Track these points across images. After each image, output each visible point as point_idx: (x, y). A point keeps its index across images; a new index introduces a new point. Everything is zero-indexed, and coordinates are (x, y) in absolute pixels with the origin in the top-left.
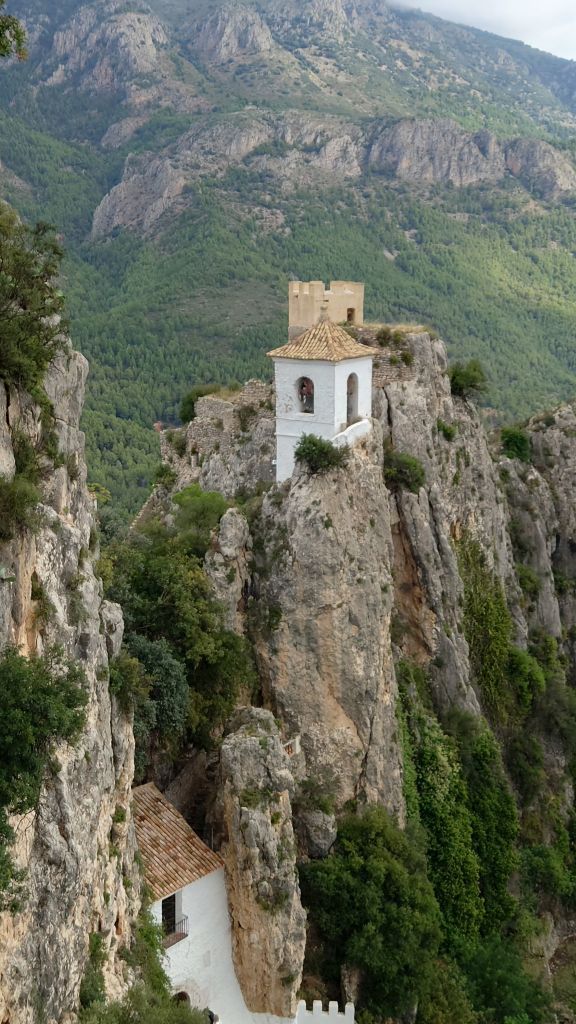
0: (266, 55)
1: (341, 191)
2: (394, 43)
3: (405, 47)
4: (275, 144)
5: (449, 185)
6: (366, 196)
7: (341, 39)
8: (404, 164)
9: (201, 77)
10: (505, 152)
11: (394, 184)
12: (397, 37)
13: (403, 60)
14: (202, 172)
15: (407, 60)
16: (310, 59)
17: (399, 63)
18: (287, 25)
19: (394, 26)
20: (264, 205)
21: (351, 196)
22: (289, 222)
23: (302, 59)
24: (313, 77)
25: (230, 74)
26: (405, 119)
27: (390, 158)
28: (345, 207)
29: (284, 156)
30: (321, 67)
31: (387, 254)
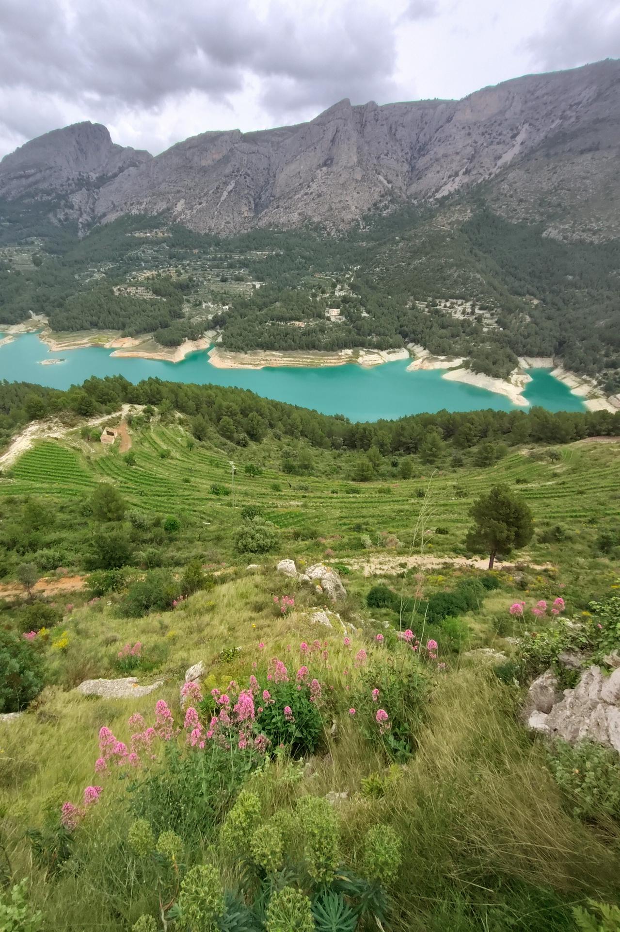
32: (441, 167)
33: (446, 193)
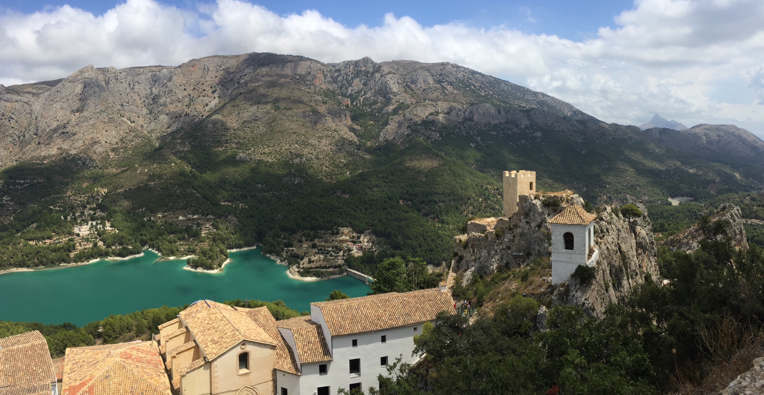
0: (431, 85)
1: (456, 125)
2: (470, 81)
3: (474, 82)
4: (436, 112)
5: (490, 123)
6: (465, 127)
7: (454, 80)
8: (475, 117)
9: (412, 92)
10: (506, 113)
11: (472, 123)
12: (471, 80)
14: (413, 121)
15: (475, 86)
16: (445, 86)
17: (472, 87)
18: (438, 76)
19: (470, 76)
20: (433, 131)
21: (460, 127)
22: (441, 136)
23: (443, 86)
24: (446, 91)
25: (421, 91)
26: (475, 103)
27: (472, 116)
28: (458, 131)
29: (438, 115)
30: (449, 89)
31: (472, 145)
33: (175, 129)
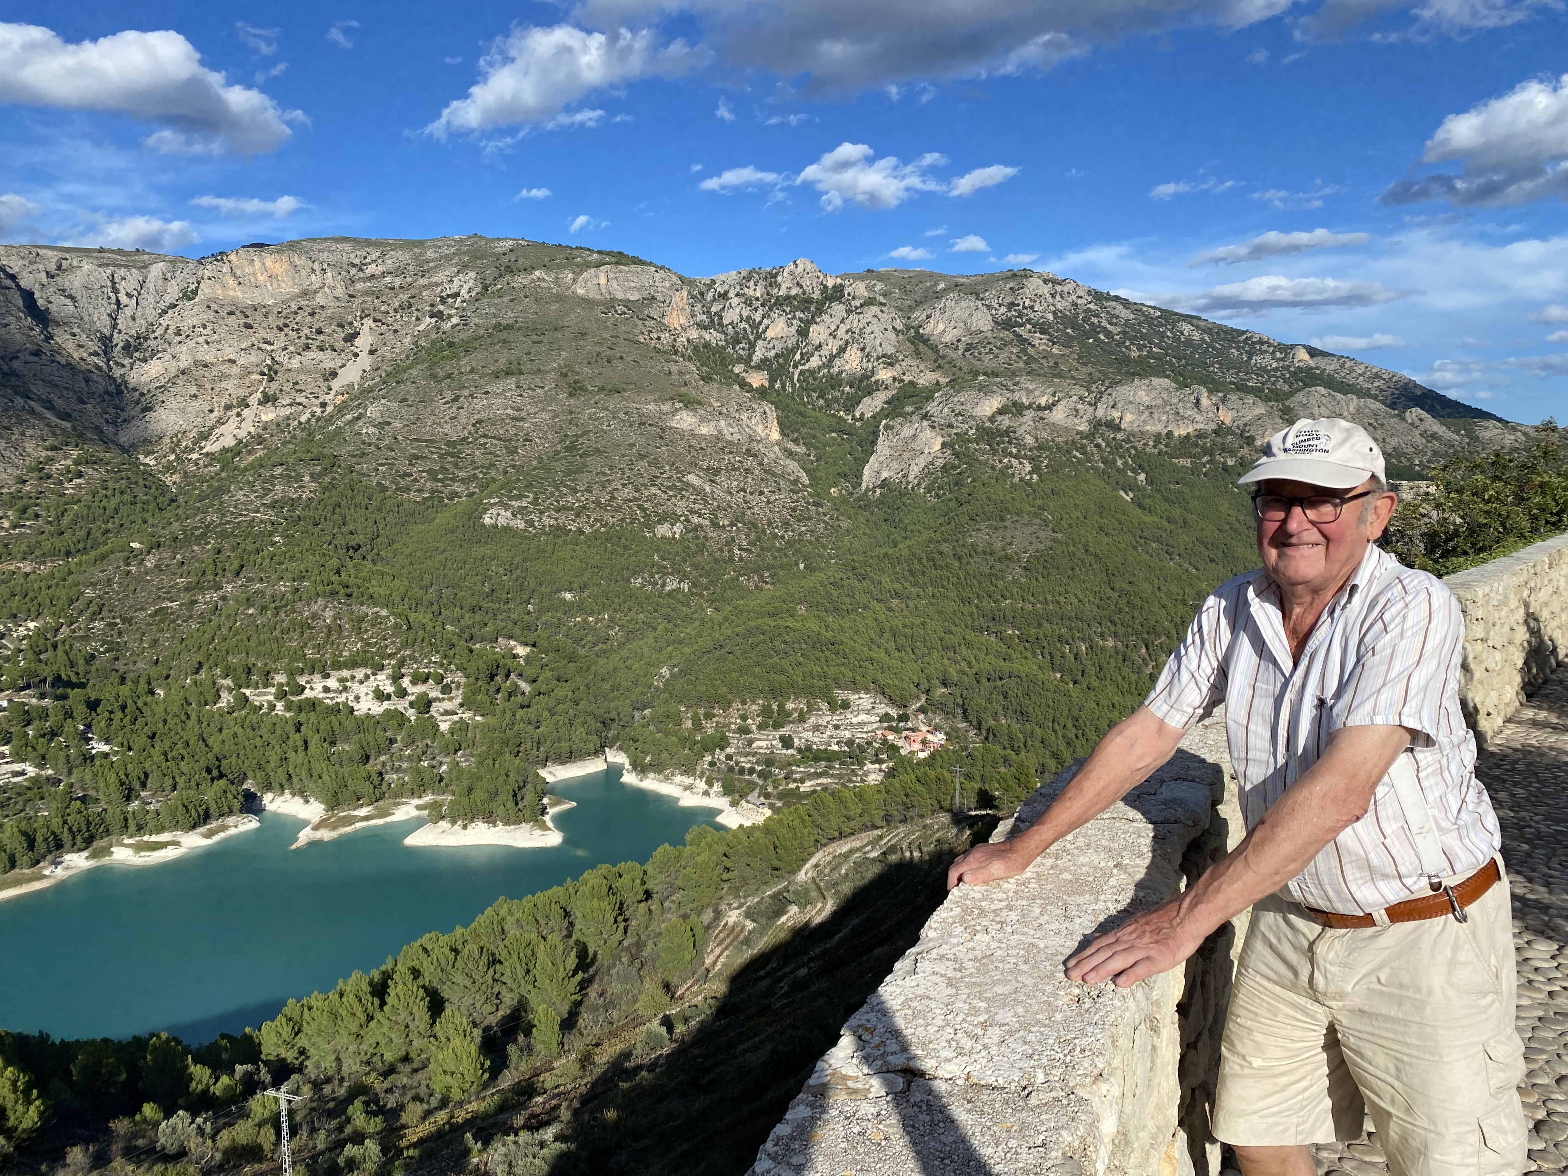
0: (989, 335)
1: (1074, 441)
3: (1104, 323)
4: (1014, 405)
6: (1098, 446)
7: (1051, 318)
8: (1127, 419)
9: (935, 355)
10: (1216, 405)
11: (1119, 435)
12: (1097, 316)
13: (1105, 335)
14: (956, 431)
15: (1108, 334)
16: (1026, 336)
17: (1103, 337)
18: (1003, 309)
19: (1093, 307)
20: (1011, 455)
21: (1084, 447)
23: (1019, 336)
24: (1031, 350)
28: (1080, 456)
30: (1036, 342)
31: (1125, 496)
32: (199, 386)
33: (229, 442)
